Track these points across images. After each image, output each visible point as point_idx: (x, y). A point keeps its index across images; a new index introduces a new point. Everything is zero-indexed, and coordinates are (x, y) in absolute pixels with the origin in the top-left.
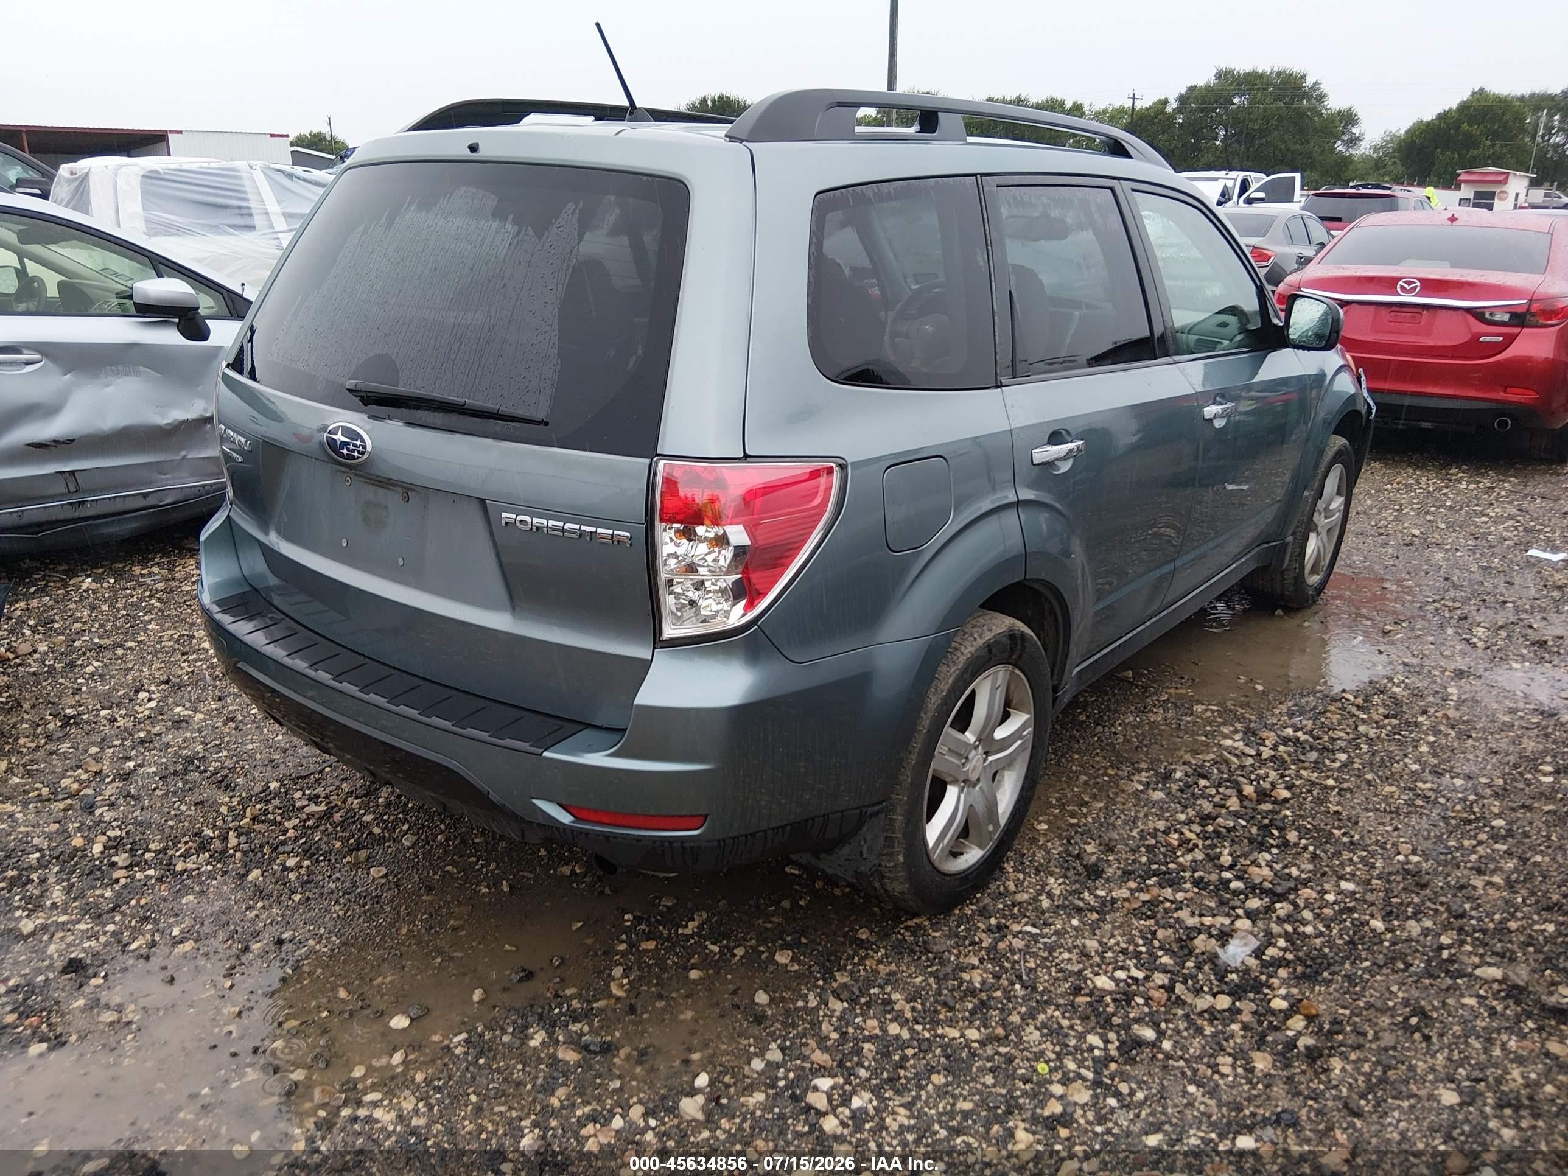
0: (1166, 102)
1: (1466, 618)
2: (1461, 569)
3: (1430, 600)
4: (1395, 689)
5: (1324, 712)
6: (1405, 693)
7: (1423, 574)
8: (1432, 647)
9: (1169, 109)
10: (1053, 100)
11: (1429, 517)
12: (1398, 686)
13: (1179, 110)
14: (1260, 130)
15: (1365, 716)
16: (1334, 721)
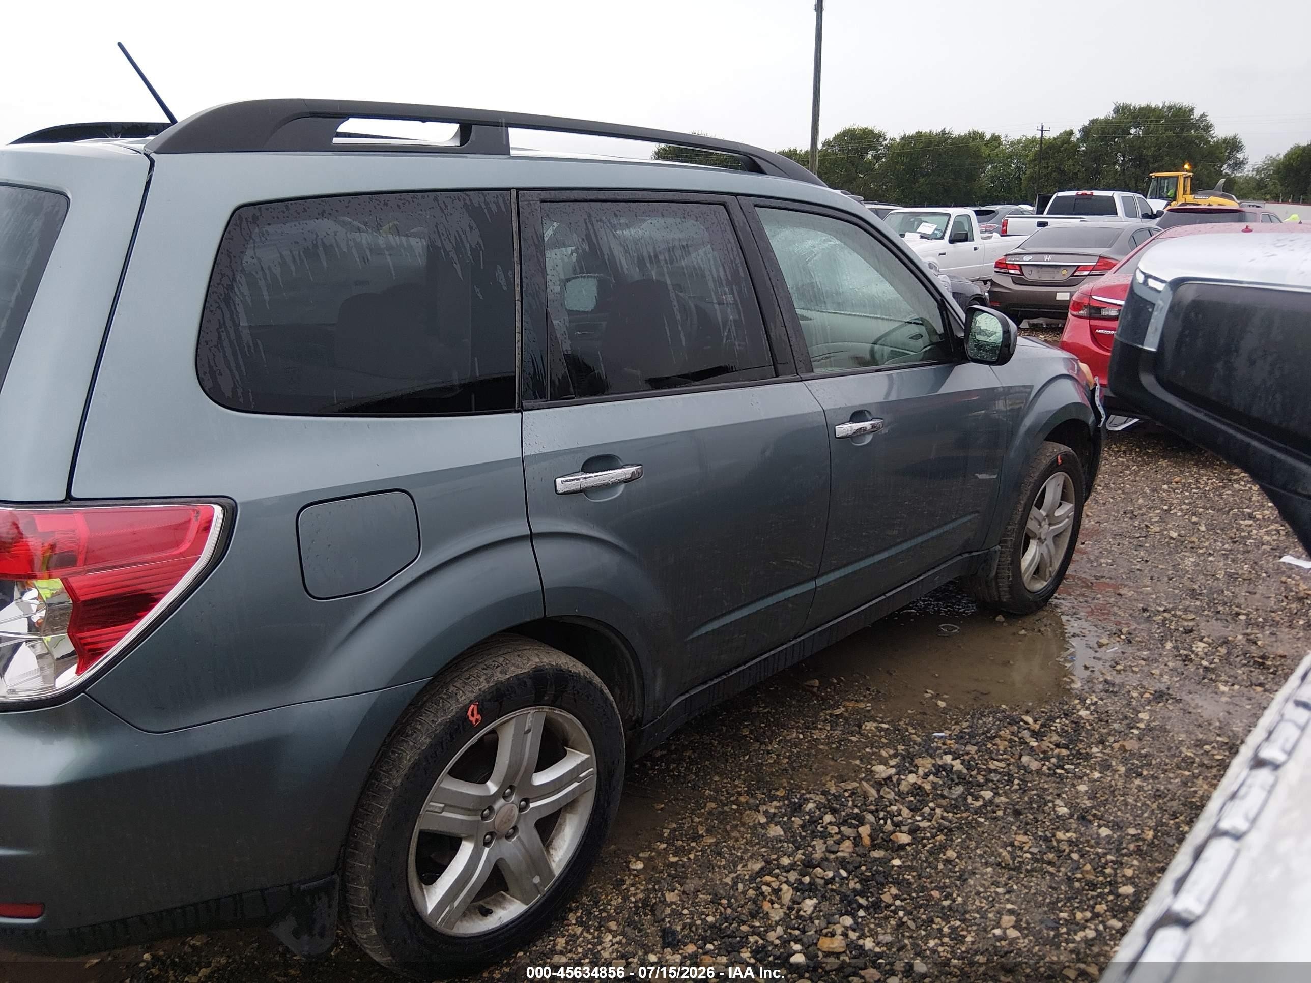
0: (1071, 133)
1: (1191, 631)
2: (1206, 575)
3: (1162, 609)
4: (1084, 713)
5: (995, 737)
6: (1091, 718)
7: (1166, 579)
8: (1143, 663)
9: (1073, 139)
10: (974, 133)
11: (1194, 519)
12: (1087, 709)
13: (1082, 140)
14: (1153, 156)
15: (1035, 744)
16: (1001, 748)
